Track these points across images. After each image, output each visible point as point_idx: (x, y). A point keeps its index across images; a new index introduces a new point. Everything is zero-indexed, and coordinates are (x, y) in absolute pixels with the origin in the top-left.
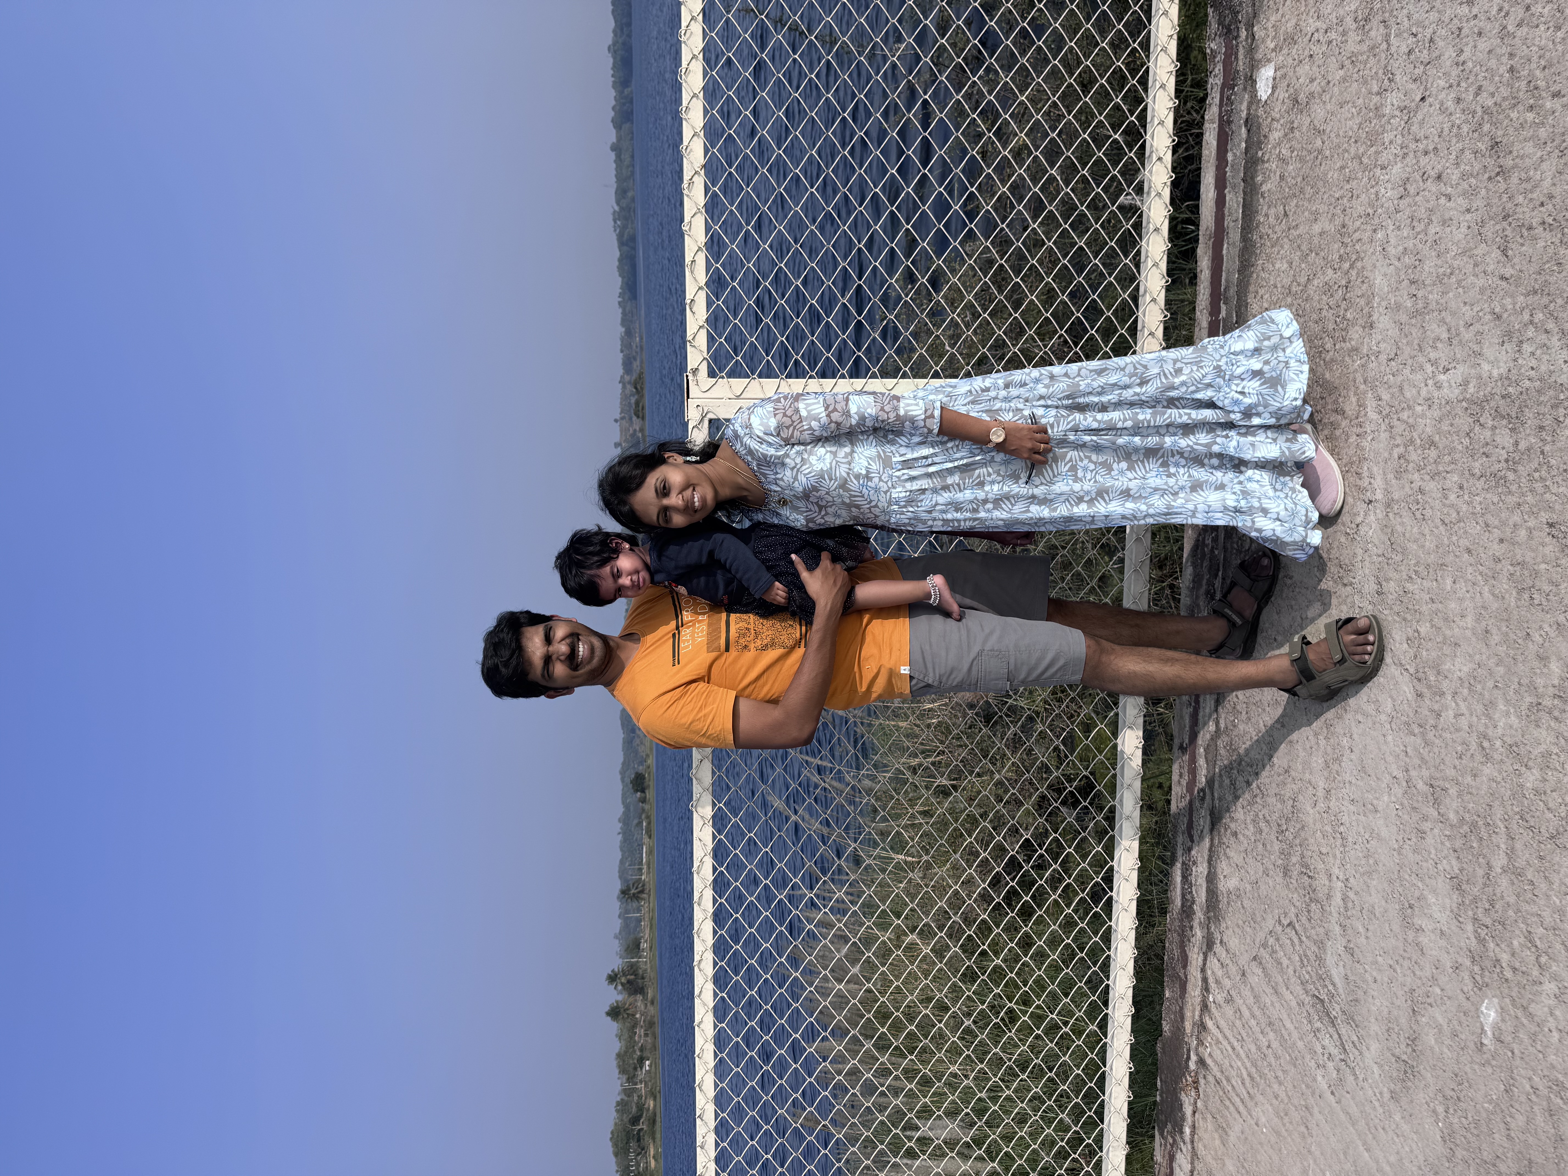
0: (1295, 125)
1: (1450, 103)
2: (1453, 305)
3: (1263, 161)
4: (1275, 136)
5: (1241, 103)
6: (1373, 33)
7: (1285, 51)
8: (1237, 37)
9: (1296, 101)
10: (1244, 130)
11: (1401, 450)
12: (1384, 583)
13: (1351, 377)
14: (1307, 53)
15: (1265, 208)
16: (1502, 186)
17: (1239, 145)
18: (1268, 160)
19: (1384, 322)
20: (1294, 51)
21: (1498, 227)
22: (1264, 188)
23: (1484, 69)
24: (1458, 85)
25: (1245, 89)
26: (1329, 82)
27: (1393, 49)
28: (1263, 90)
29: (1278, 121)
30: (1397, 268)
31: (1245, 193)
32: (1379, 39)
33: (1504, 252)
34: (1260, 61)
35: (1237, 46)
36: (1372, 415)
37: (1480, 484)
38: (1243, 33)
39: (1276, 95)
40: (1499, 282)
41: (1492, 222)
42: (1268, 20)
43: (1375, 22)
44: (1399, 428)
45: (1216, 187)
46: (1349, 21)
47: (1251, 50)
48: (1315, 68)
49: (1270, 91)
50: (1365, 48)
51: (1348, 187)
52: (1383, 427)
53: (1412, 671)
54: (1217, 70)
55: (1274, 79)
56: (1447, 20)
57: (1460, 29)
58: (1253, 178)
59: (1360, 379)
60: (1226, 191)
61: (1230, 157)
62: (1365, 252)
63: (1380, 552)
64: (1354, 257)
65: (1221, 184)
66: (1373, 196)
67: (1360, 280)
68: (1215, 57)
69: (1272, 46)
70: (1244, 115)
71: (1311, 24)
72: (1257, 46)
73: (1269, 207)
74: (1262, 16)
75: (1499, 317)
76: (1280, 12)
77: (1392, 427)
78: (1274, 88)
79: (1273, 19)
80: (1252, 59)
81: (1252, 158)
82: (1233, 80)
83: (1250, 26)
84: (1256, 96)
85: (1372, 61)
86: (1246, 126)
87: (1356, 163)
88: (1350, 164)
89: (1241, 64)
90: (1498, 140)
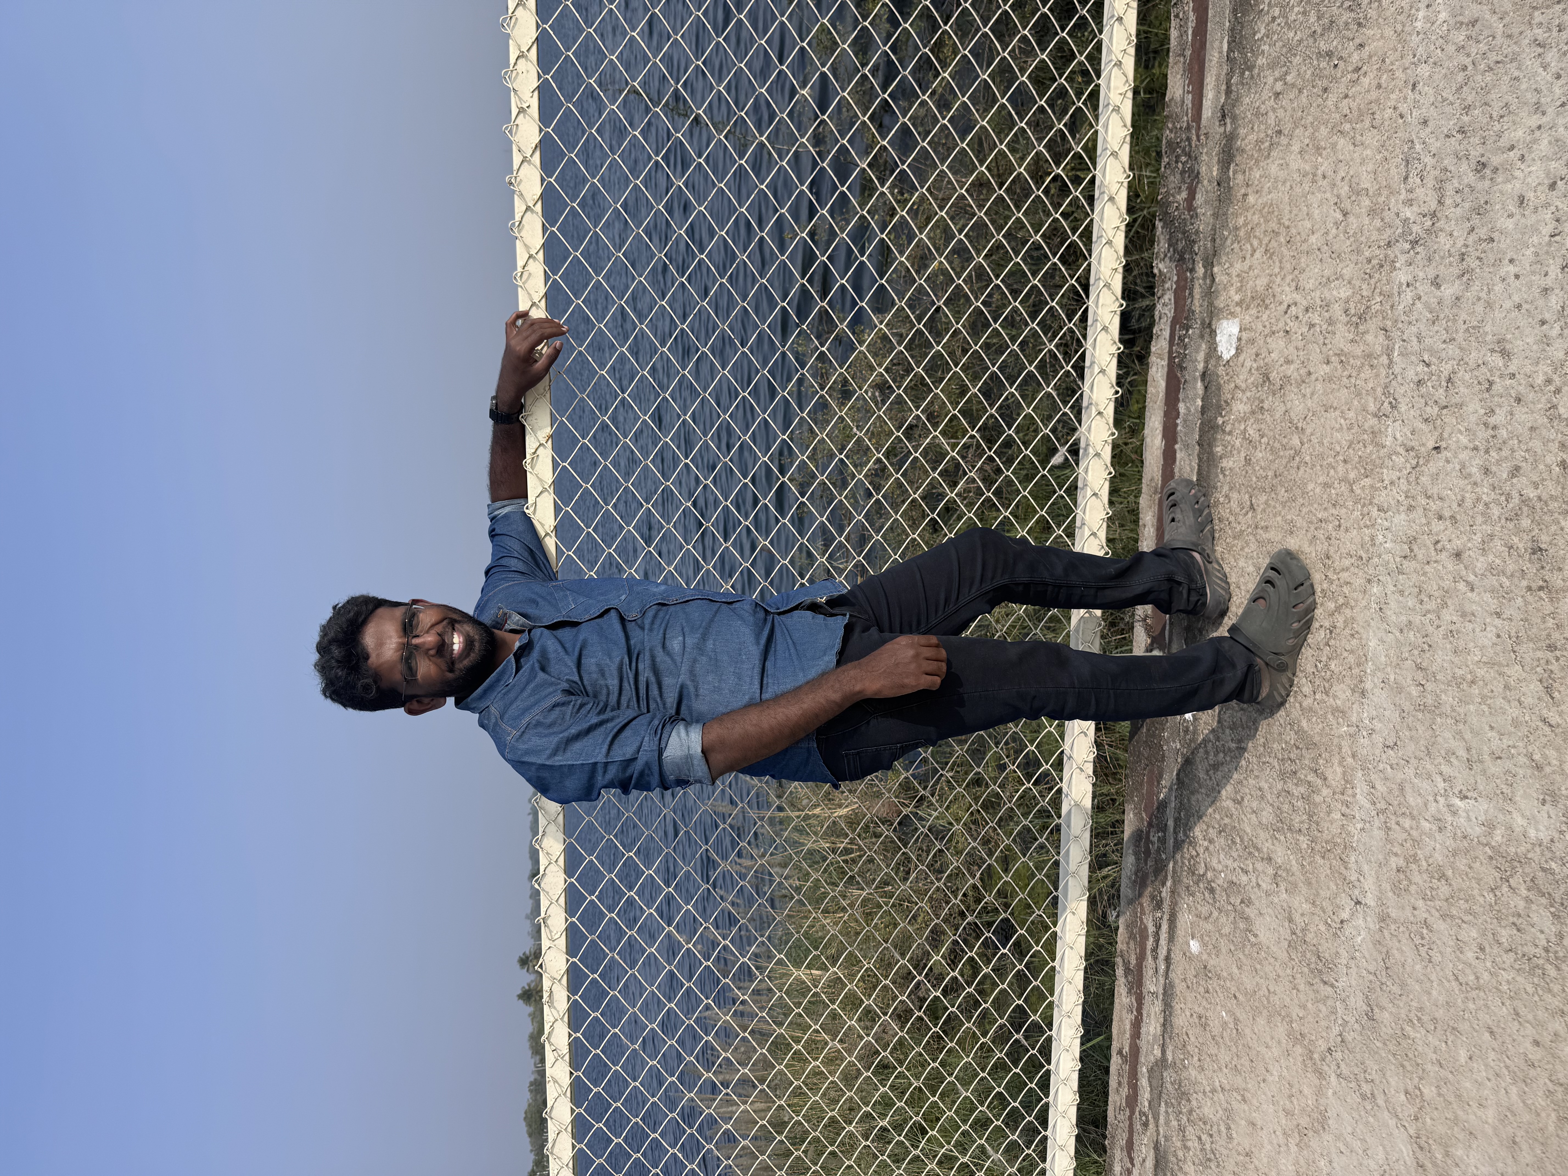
0: (1266, 406)
1: (1474, 470)
2: (1474, 720)
3: (1224, 431)
4: (1240, 407)
5: (1197, 351)
6: (1369, 338)
7: (1253, 311)
8: (1192, 270)
9: (1266, 378)
10: (1199, 384)
11: (1401, 863)
12: (1376, 1010)
13: (1336, 740)
14: (1281, 324)
15: (1226, 488)
16: (1548, 608)
17: (1194, 400)
18: (1230, 433)
19: (1379, 696)
20: (1265, 317)
21: (1539, 654)
22: (1224, 463)
23: (1524, 447)
24: (1487, 452)
25: (1202, 336)
26: (1309, 373)
27: (1397, 369)
28: (1226, 347)
29: (1243, 391)
30: (1397, 640)
31: (1200, 459)
32: (1378, 349)
33: (1548, 690)
34: (1221, 310)
35: (1192, 280)
36: (1362, 800)
37: (1509, 958)
38: (1200, 270)
39: (1241, 358)
40: (1540, 724)
41: (1531, 645)
42: (1231, 265)
43: (1372, 325)
44: (1398, 835)
45: (1164, 436)
46: (1337, 310)
47: (1210, 293)
48: (1291, 348)
49: (1233, 352)
50: (1358, 351)
51: (1335, 512)
52: (1377, 823)
53: (1412, 1132)
54: (1166, 297)
55: (1239, 339)
56: (1472, 363)
57: (1491, 383)
58: (1211, 445)
59: (1346, 750)
60: (1177, 447)
61: (1182, 407)
62: (1356, 601)
63: (1372, 968)
64: (1341, 601)
65: (1170, 434)
66: (1367, 538)
67: (1348, 631)
68: (1164, 282)
69: (1237, 298)
70: (1201, 366)
71: (1288, 295)
72: (1217, 291)
73: (1231, 489)
74: (1224, 259)
75: (1539, 768)
76: (1247, 262)
77: (1389, 829)
78: (1239, 350)
79: (1238, 266)
80: (1211, 304)
81: (1210, 421)
82: (1186, 318)
83: (1209, 265)
84: (1215, 349)
85: (1367, 373)
86: (1203, 380)
87: (1344, 488)
88: (1336, 485)
89: (1197, 304)
90: (1543, 546)
